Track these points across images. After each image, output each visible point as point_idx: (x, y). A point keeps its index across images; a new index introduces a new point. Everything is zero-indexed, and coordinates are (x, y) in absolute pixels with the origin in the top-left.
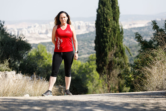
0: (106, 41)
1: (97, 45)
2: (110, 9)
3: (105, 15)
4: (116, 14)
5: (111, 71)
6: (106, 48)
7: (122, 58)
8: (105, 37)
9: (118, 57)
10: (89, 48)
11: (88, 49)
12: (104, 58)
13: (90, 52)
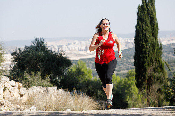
0: (145, 57)
1: (136, 61)
2: (149, 26)
3: (144, 31)
4: (155, 30)
5: (150, 86)
6: (145, 64)
7: (162, 73)
8: (144, 53)
9: (158, 72)
10: (128, 63)
11: (127, 65)
12: (144, 73)
13: (129, 68)
